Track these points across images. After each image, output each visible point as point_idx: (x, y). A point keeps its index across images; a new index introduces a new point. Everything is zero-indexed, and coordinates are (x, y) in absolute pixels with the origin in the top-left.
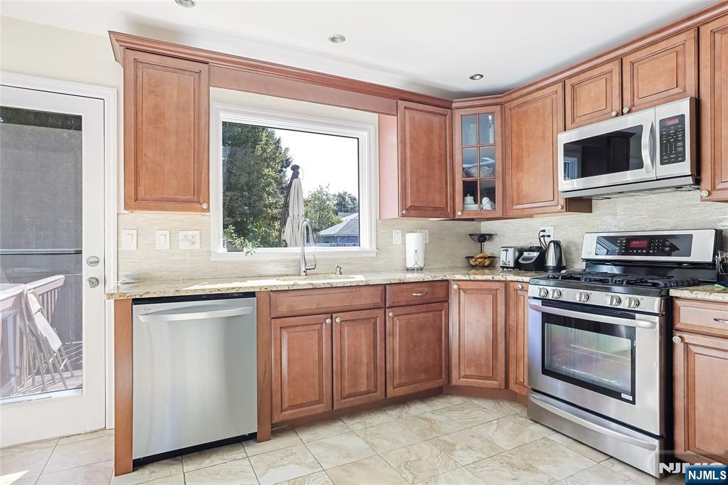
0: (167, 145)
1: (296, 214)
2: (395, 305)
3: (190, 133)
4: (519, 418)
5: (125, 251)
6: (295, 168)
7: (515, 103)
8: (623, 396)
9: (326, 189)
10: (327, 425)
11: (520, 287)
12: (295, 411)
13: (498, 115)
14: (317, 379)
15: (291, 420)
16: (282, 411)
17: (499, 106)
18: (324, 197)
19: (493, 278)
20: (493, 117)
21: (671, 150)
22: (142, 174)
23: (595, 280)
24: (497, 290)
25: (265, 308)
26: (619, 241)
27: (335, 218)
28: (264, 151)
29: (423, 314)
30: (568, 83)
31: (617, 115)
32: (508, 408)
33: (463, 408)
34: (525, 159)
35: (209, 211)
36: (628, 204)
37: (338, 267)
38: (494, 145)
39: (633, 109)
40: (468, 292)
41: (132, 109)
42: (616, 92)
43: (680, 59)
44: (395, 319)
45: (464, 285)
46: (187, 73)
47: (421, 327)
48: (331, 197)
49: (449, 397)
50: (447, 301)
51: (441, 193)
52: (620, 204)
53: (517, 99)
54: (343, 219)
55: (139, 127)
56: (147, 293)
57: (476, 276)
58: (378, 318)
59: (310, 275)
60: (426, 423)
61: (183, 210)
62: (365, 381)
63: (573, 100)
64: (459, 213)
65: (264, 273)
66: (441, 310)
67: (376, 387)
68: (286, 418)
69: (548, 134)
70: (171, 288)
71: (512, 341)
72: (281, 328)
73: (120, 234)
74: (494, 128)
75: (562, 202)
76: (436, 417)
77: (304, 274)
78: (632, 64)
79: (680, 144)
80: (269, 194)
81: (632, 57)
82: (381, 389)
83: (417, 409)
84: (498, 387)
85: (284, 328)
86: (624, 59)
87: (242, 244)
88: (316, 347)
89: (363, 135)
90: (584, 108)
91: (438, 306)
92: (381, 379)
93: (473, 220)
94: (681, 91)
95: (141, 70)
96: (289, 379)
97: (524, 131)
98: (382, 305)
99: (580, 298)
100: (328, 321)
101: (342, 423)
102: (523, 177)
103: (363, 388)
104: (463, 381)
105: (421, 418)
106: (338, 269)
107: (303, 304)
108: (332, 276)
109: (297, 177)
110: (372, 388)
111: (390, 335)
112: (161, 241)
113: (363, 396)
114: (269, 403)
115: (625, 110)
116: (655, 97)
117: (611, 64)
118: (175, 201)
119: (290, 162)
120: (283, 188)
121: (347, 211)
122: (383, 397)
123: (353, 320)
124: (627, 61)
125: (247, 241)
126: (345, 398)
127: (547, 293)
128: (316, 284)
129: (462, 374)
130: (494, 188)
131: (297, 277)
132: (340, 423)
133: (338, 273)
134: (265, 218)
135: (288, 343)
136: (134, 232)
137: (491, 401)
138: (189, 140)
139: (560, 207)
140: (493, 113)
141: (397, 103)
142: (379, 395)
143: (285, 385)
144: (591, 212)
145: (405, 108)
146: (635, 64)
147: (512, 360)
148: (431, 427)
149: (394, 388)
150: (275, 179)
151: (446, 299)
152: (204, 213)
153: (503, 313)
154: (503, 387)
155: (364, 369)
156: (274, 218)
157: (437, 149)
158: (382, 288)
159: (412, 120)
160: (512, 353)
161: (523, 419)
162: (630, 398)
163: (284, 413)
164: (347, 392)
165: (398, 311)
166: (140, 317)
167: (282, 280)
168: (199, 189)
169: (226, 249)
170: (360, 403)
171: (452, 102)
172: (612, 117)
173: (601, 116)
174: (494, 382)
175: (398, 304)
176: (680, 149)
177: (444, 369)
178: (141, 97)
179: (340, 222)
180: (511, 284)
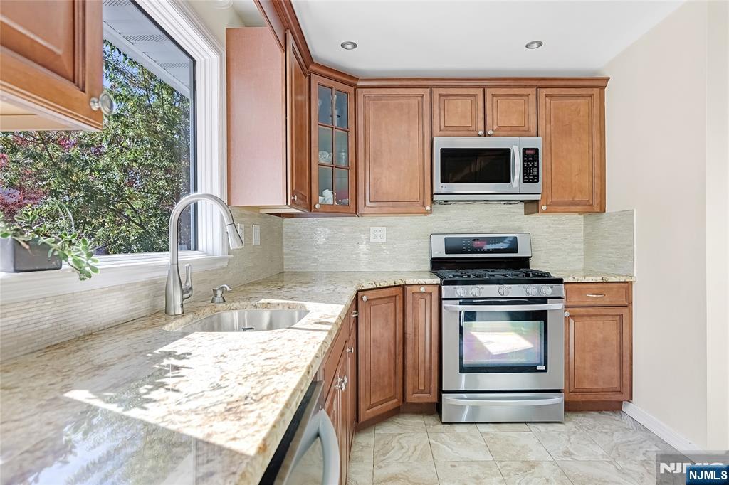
8: (538, 368)
11: (423, 289)
13: (352, 98)
17: (353, 89)
19: (395, 283)
21: (530, 172)
24: (396, 296)
30: (436, 91)
38: (348, 131)
42: (481, 115)
43: (526, 106)
53: (374, 87)
57: (381, 283)
63: (440, 109)
64: (318, 206)
71: (408, 350)
77: (181, 310)
78: (492, 96)
79: (535, 169)
81: (492, 91)
84: (396, 406)
86: (487, 90)
90: (452, 120)
94: (527, 129)
104: (369, 413)
106: (220, 292)
115: (490, 133)
117: (476, 89)
129: (368, 405)
133: (218, 298)
139: (429, 208)
141: (286, 33)
145: (292, 45)
146: (495, 98)
153: (401, 320)
154: (401, 404)
162: (544, 368)
171: (312, 62)
173: (468, 131)
174: (394, 401)
176: (536, 173)
180: (408, 288)
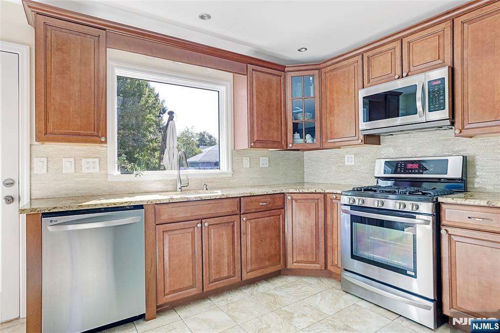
0: (72, 92)
1: (171, 146)
2: (247, 212)
3: (91, 82)
4: (336, 291)
5: (37, 174)
6: (171, 114)
7: (329, 68)
8: (408, 272)
9: (192, 130)
10: (199, 303)
11: (335, 197)
12: (174, 295)
13: (317, 77)
14: (191, 270)
15: (172, 302)
16: (165, 295)
17: (318, 71)
18: (190, 135)
19: (315, 191)
20: (313, 78)
21: (436, 102)
22: (51, 113)
23: (386, 192)
24: (318, 199)
25: (151, 216)
26: (399, 164)
27: (197, 150)
28: (147, 102)
29: (267, 218)
30: (365, 55)
31: (398, 78)
32: (327, 283)
33: (296, 285)
34: (335, 107)
35: (106, 143)
36: (405, 139)
37: (205, 184)
38: (314, 97)
39: (409, 74)
40: (298, 201)
41: (42, 62)
42: (398, 62)
43: (441, 41)
44: (248, 222)
45: (295, 197)
46: (88, 36)
47: (266, 228)
48: (195, 135)
49: (285, 277)
50: (284, 208)
51: (278, 131)
52: (399, 139)
53: (330, 65)
54: (203, 150)
55: (49, 76)
56: (55, 208)
57: (303, 190)
58: (235, 222)
59: (185, 190)
60: (271, 298)
61: (85, 142)
62: (226, 269)
63: (368, 67)
64: (291, 145)
65: (150, 190)
66: (280, 215)
67: (234, 273)
68: (167, 301)
69: (352, 90)
70: (75, 203)
71: (329, 236)
72: (163, 231)
73: (32, 161)
74: (314, 86)
75: (362, 137)
76: (278, 293)
77: (180, 190)
78: (409, 43)
79: (441, 98)
80: (150, 132)
81: (409, 39)
82: (238, 274)
83: (264, 287)
84: (320, 269)
85: (166, 231)
86: (403, 40)
87: (132, 168)
88: (190, 245)
89: (222, 89)
90: (376, 73)
91: (278, 212)
92: (238, 266)
93: (298, 150)
94: (442, 62)
95: (49, 32)
96: (169, 271)
97: (335, 88)
98: (239, 212)
99: (378, 204)
100: (199, 225)
101: (210, 301)
102: (334, 120)
103: (226, 275)
104: (296, 266)
105: (268, 294)
106: (205, 186)
107: (180, 213)
108: (200, 191)
109: (172, 120)
110: (232, 274)
111: (244, 234)
112: (68, 166)
113: (225, 280)
114: (155, 290)
115: (404, 75)
116: (424, 66)
117: (394, 43)
118: (79, 135)
119: (165, 110)
120: (160, 128)
121: (206, 145)
122: (240, 280)
123: (217, 224)
124: (405, 41)
125: (136, 166)
126: (212, 282)
127: (354, 201)
128: (190, 198)
129: (295, 260)
130: (314, 128)
131: (175, 193)
132: (209, 301)
133: (205, 189)
134: (148, 149)
135: (169, 243)
136: (45, 160)
137: (315, 278)
138: (90, 88)
139: (360, 141)
140: (313, 76)
141: (247, 66)
142: (236, 279)
143: (167, 275)
144: (380, 145)
145: (253, 70)
146: (411, 43)
147: (329, 249)
148: (275, 301)
149: (247, 273)
150: (155, 121)
151: (283, 206)
152: (102, 145)
153: (323, 215)
154: (323, 268)
155: (226, 260)
156: (154, 150)
157: (275, 100)
158: (238, 199)
159: (258, 78)
160: (329, 244)
161: (339, 291)
162: (413, 274)
163: (166, 297)
164: (214, 277)
165: (249, 216)
166: (48, 227)
167: (163, 195)
168: (99, 126)
169: (120, 172)
170: (223, 285)
171: (285, 67)
172: (396, 79)
173: (389, 78)
174: (317, 265)
175: (249, 211)
176: (442, 101)
177: (282, 257)
178: (50, 53)
179: (200, 152)
180: (328, 195)
